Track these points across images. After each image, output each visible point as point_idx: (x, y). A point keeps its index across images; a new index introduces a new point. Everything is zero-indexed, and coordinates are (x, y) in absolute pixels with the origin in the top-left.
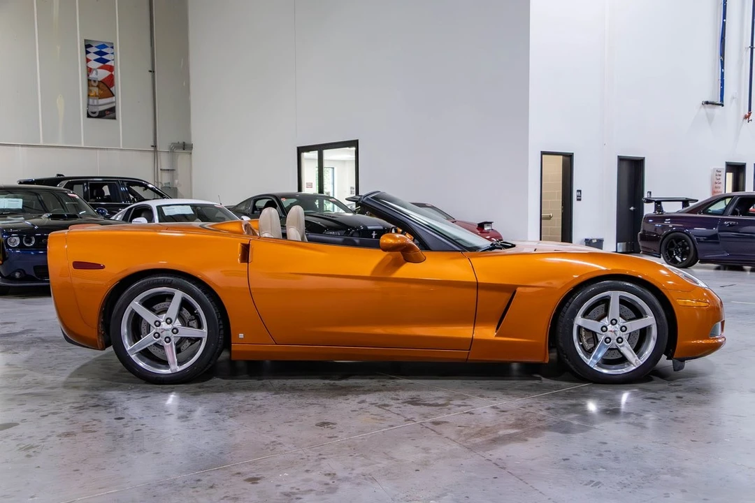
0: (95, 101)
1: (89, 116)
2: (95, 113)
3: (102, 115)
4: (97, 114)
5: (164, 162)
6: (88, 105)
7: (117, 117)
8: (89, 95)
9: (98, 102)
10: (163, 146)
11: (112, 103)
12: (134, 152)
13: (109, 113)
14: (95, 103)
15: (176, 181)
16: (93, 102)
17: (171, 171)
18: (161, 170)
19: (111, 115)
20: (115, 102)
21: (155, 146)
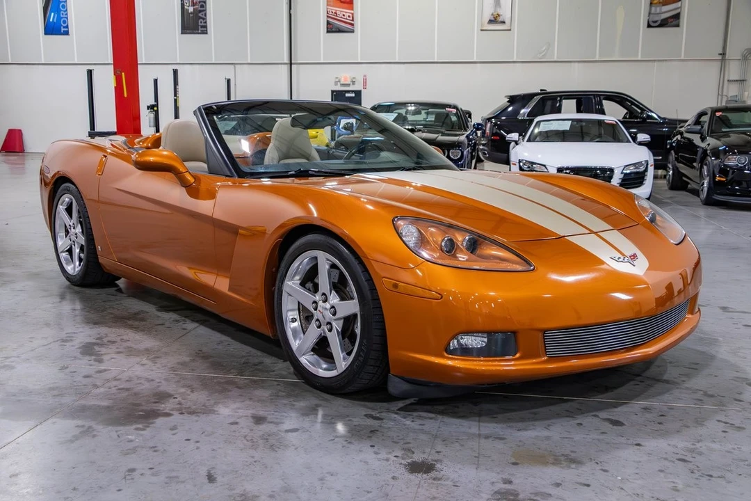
0: (658, 9)
1: (649, 26)
2: (655, 22)
3: (664, 24)
4: (658, 23)
5: (734, 72)
6: (650, 14)
7: (681, 24)
8: (651, 4)
9: (661, 10)
10: (734, 52)
11: (678, 8)
12: (697, 63)
13: (673, 21)
14: (658, 11)
15: (746, 93)
16: (656, 10)
17: (742, 81)
18: (728, 81)
19: (674, 23)
20: (681, 7)
21: (723, 54)
